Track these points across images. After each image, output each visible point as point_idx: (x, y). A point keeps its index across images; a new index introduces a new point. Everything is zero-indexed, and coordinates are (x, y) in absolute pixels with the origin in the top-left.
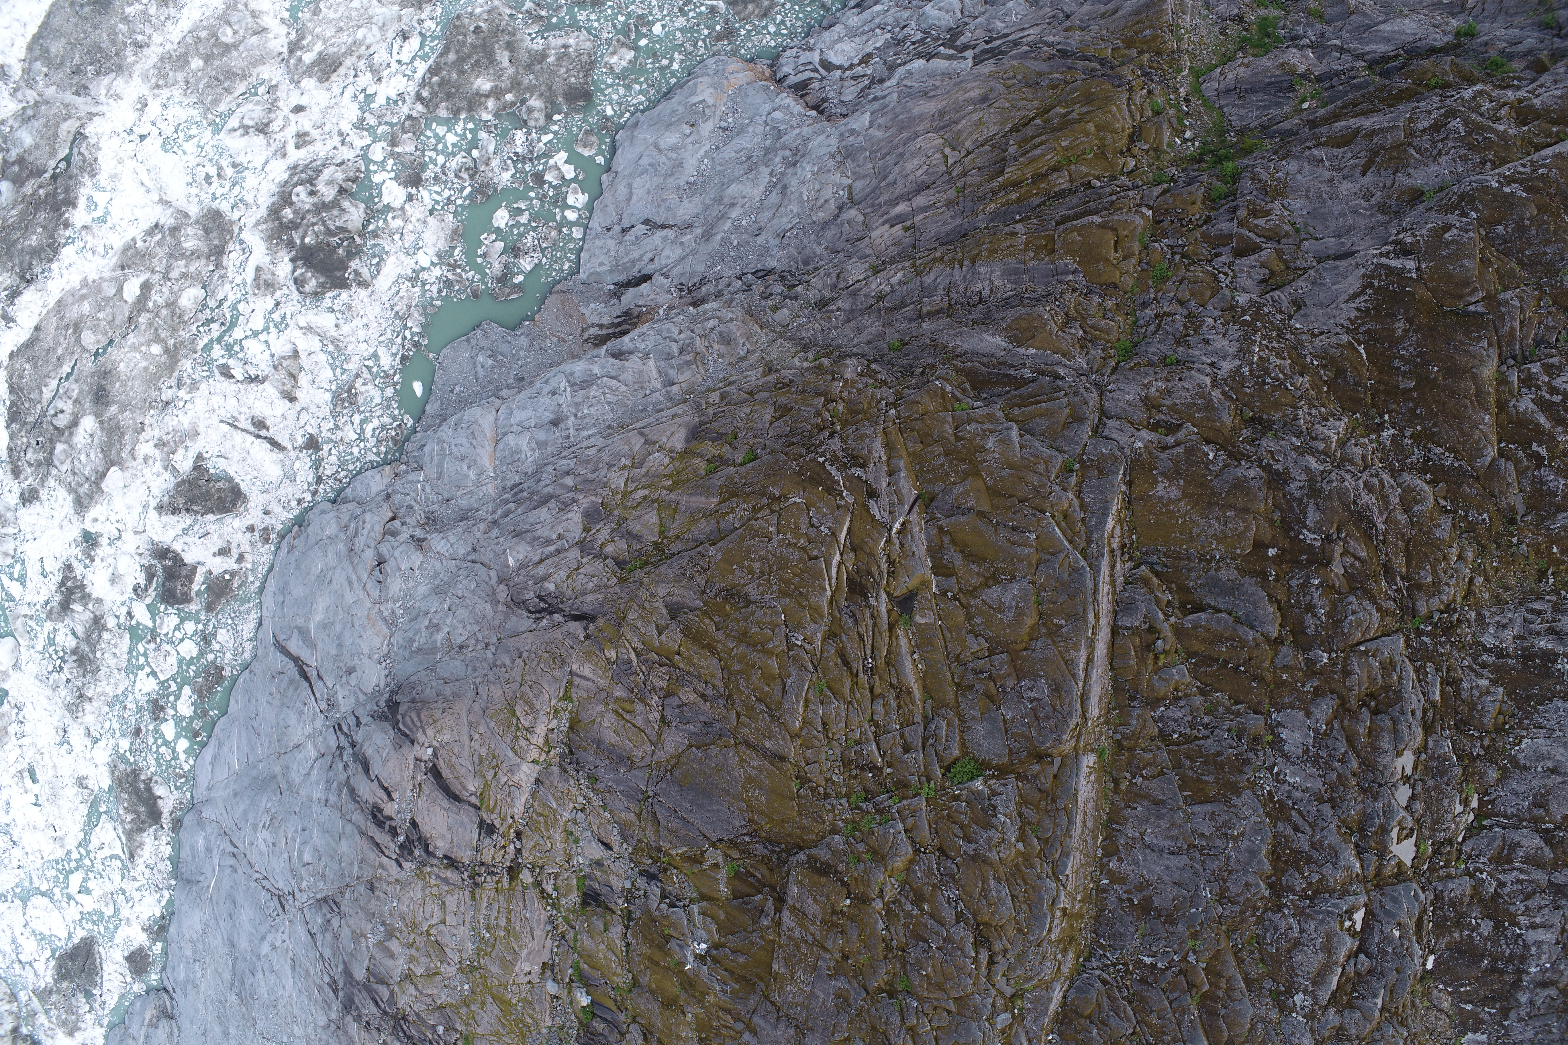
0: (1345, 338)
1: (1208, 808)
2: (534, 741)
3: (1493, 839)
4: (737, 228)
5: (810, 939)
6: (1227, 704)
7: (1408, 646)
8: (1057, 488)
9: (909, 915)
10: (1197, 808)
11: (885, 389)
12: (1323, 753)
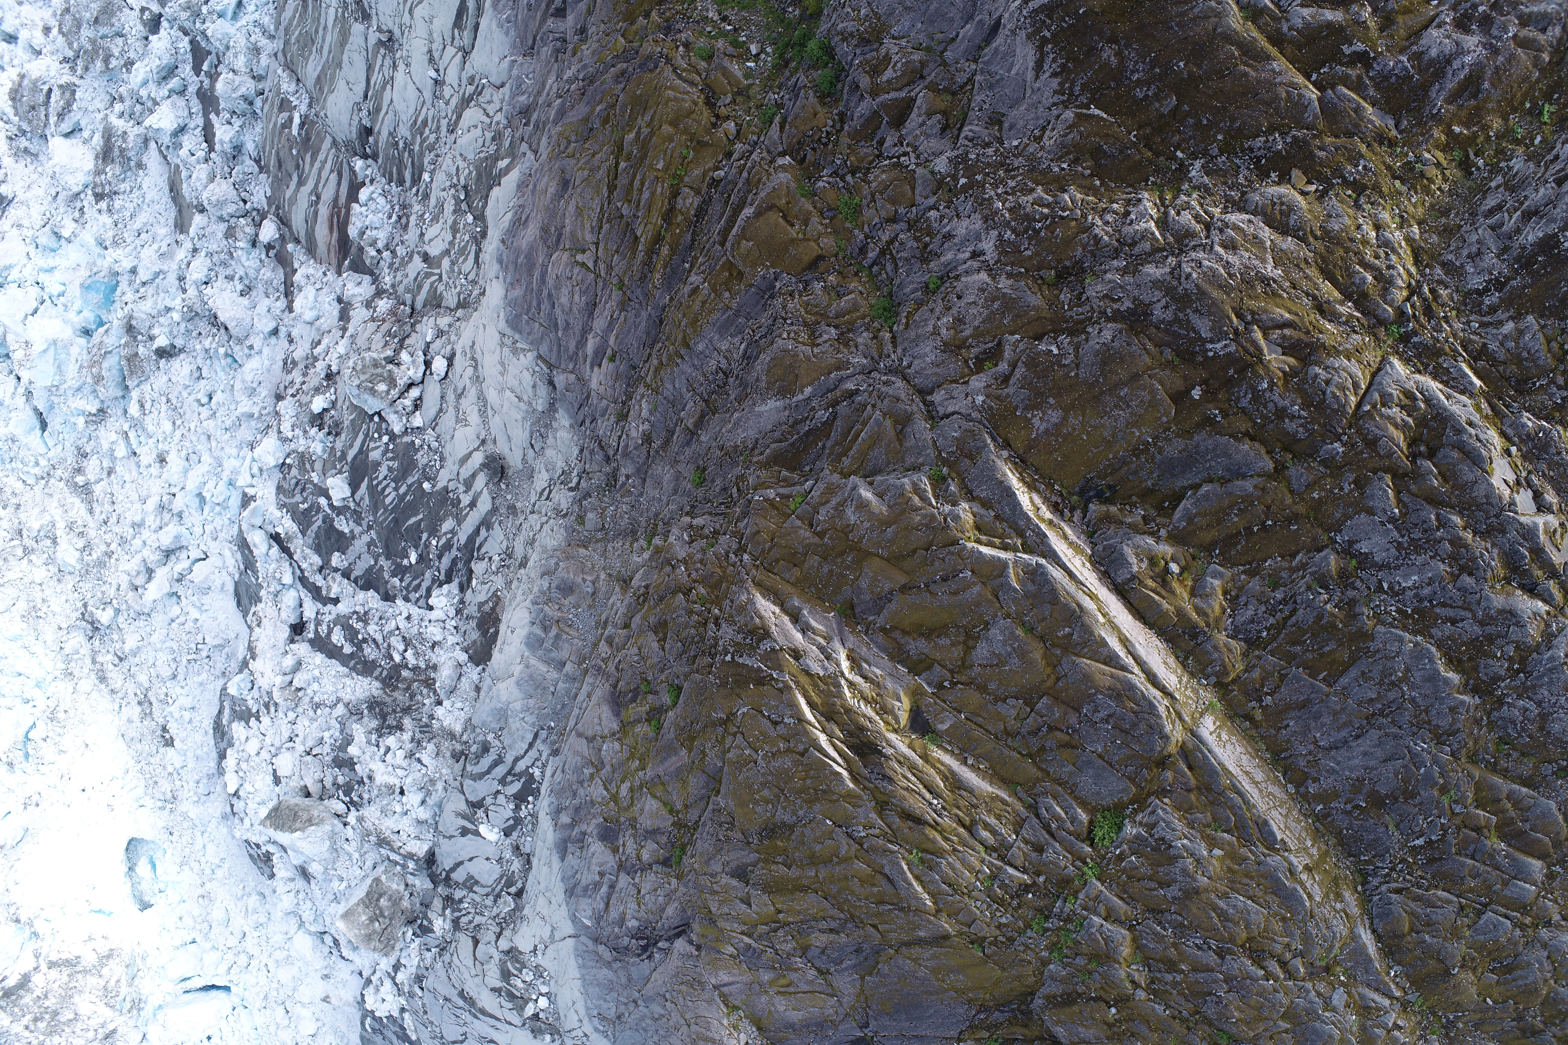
0: (1069, 114)
1: (1353, 672)
6: (1285, 564)
7: (1406, 361)
8: (946, 509)
9: (1175, 984)
11: (722, 539)
12: (1417, 534)
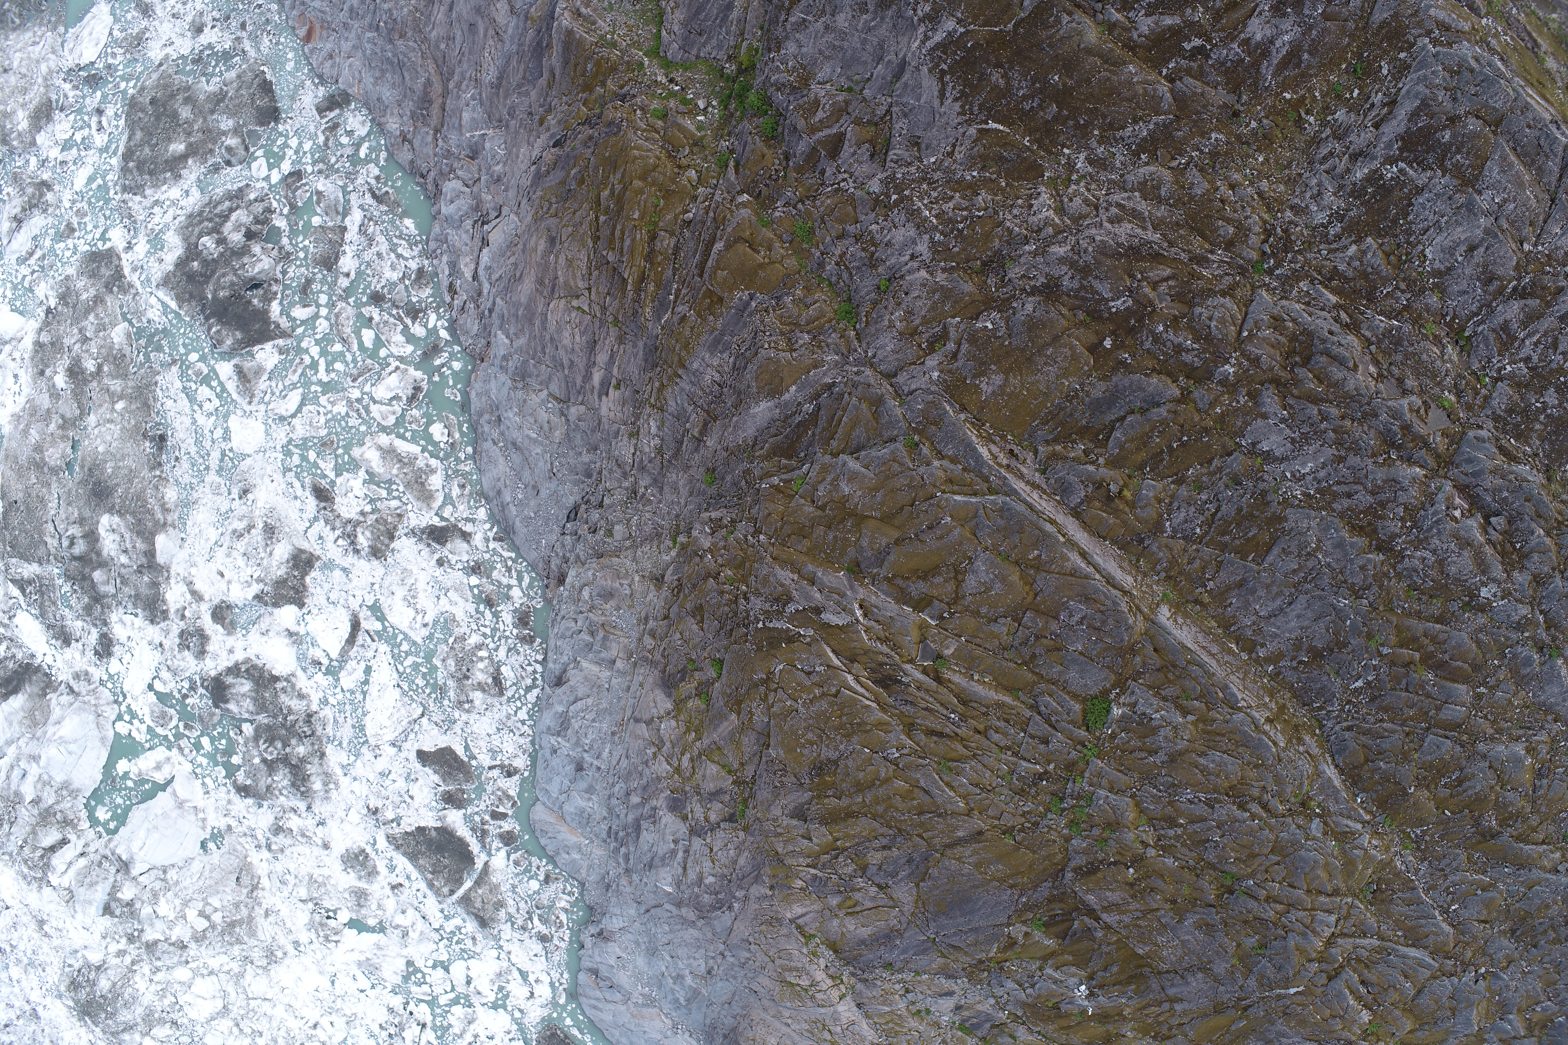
0: (972, 131)
1: (1276, 550)
2: (825, 987)
3: (1486, 339)
4: (521, 504)
5: (1139, 914)
6: (1205, 471)
7: (1271, 290)
8: (922, 470)
9: (1177, 837)
10: (1270, 558)
11: (739, 526)
12: (1305, 429)
